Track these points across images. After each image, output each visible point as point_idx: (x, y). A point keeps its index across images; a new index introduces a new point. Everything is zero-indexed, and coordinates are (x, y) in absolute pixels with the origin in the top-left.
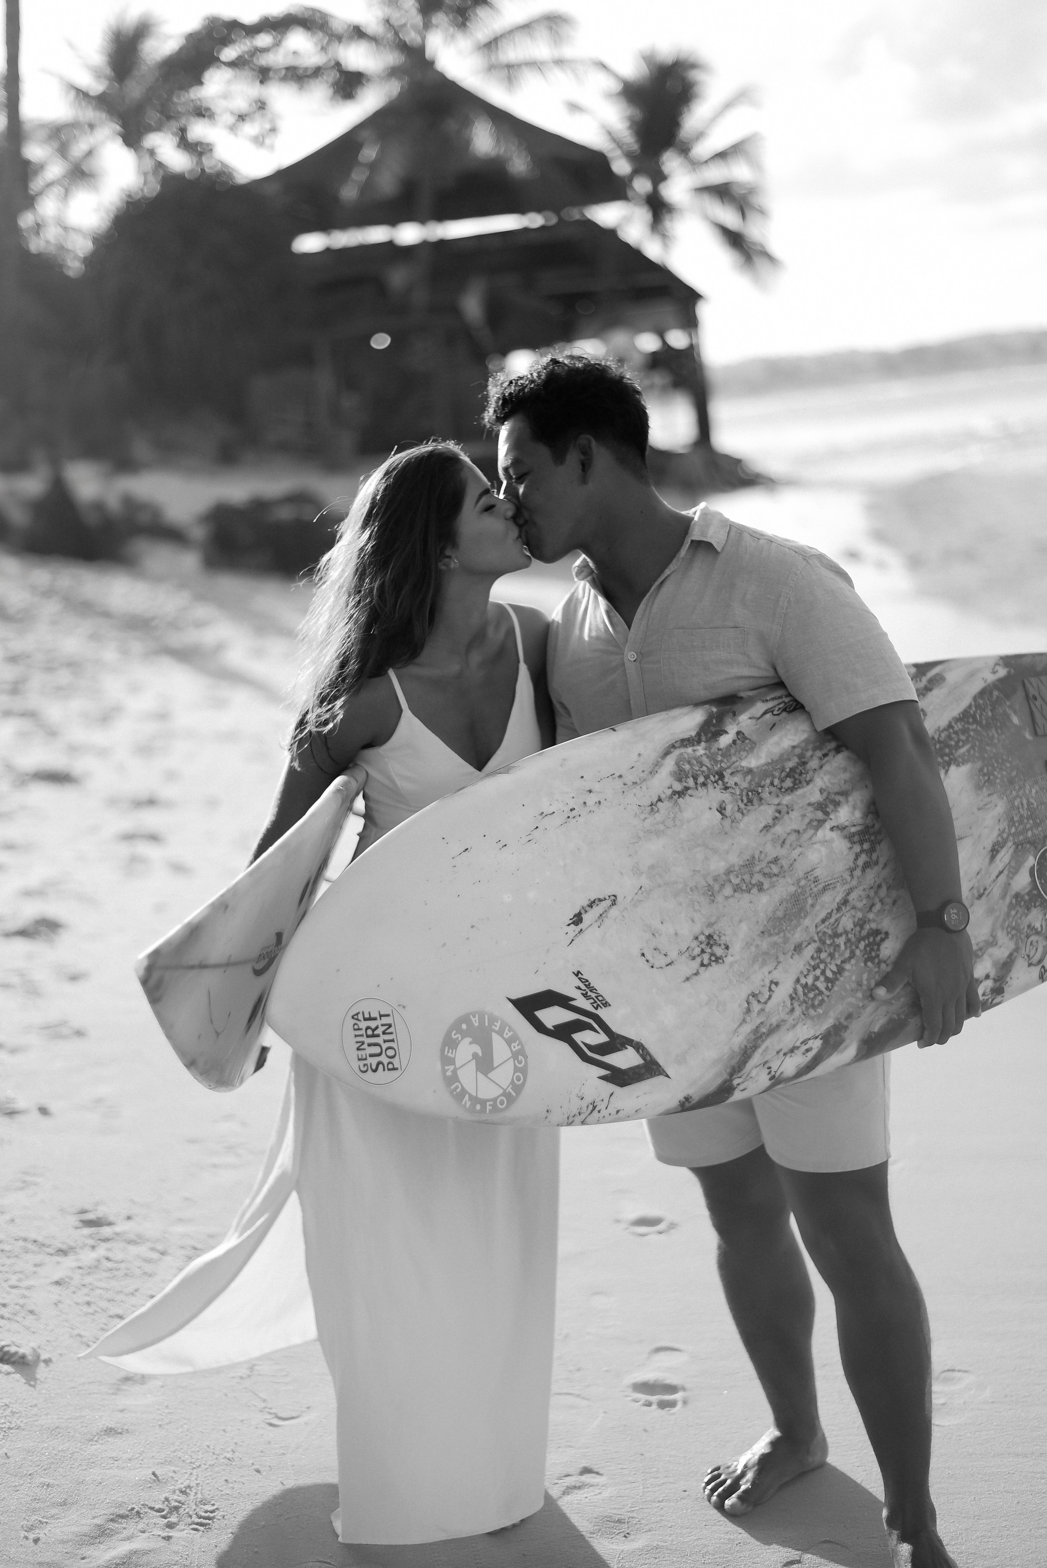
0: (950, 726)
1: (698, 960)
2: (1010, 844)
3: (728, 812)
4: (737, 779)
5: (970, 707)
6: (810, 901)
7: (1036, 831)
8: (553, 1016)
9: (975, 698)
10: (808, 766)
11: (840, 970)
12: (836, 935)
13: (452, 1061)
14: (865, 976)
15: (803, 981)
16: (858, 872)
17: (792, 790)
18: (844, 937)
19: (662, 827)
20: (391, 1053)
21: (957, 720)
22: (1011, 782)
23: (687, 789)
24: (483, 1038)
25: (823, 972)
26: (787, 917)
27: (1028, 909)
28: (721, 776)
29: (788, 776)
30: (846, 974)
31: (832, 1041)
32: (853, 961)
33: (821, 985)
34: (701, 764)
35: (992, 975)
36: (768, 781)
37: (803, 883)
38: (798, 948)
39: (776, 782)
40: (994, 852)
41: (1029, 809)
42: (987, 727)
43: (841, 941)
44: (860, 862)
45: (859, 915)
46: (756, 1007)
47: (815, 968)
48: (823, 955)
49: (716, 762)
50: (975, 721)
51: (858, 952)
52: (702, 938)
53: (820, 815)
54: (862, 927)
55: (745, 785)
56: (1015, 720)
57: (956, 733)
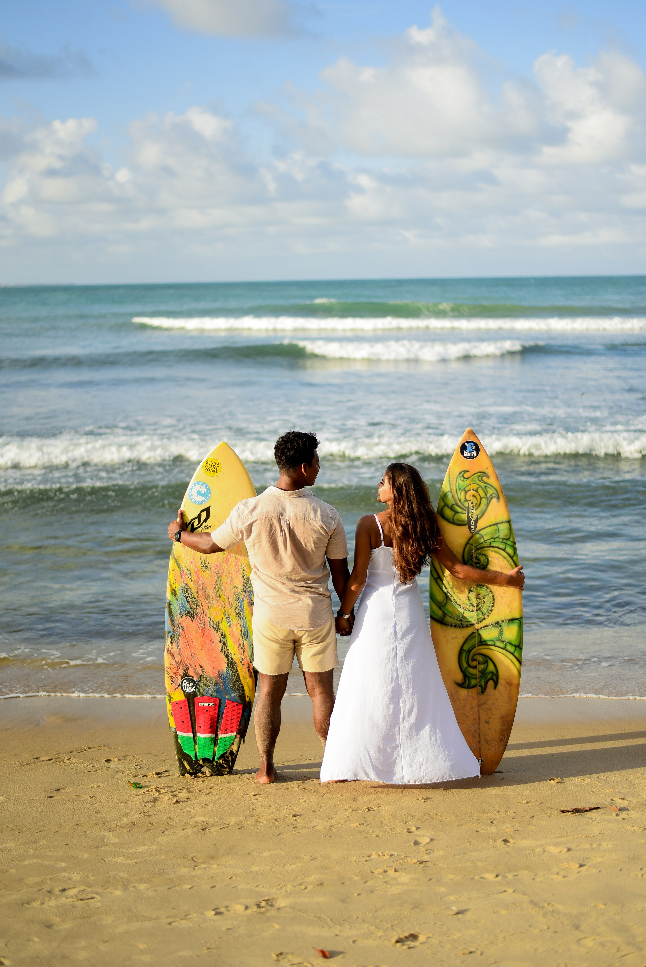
0: (237, 671)
1: (203, 561)
2: (202, 673)
3: (235, 588)
4: (243, 596)
5: (240, 681)
6: (207, 601)
7: (202, 684)
8: (204, 515)
9: (242, 684)
10: (240, 619)
11: (188, 602)
12: (197, 605)
13: (202, 485)
14: (184, 609)
15: (189, 589)
16: (209, 620)
17: (235, 611)
18: (195, 607)
19: (237, 567)
20: (209, 470)
21: (238, 675)
22: (217, 683)
23: (244, 580)
24: (204, 495)
25: (189, 597)
26: (205, 593)
27: (184, 670)
28: (245, 591)
29: (239, 612)
30: (187, 603)
31: (173, 592)
32: (189, 607)
33: (187, 594)
34: (249, 587)
35: (172, 650)
36: (239, 605)
37: (212, 601)
38: (197, 592)
39: (238, 607)
40: (201, 667)
41: (208, 685)
42: (234, 684)
43: (195, 606)
44: (211, 622)
45: (199, 615)
46: (188, 572)
47: (191, 595)
48: (193, 599)
49: (248, 592)
50: (236, 681)
51: (191, 610)
52: (208, 565)
53: (227, 616)
54: (196, 614)
55: (240, 598)
56: (233, 695)
57: (235, 672)
